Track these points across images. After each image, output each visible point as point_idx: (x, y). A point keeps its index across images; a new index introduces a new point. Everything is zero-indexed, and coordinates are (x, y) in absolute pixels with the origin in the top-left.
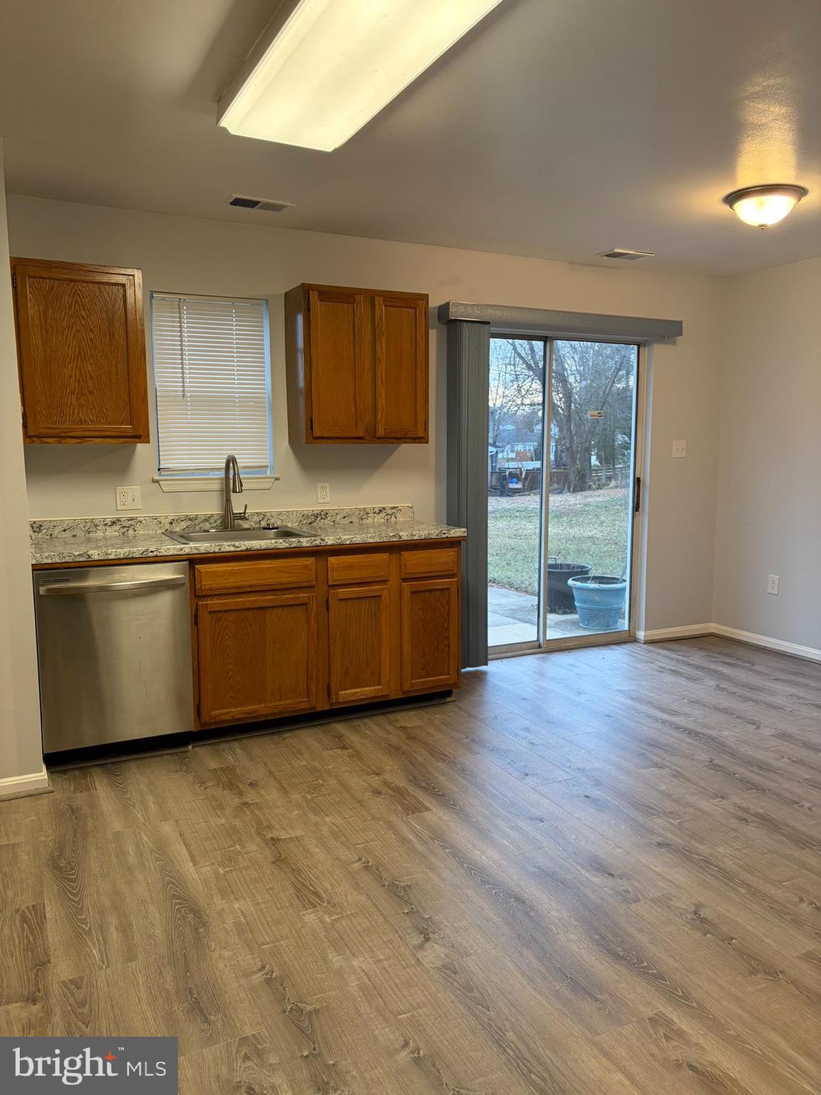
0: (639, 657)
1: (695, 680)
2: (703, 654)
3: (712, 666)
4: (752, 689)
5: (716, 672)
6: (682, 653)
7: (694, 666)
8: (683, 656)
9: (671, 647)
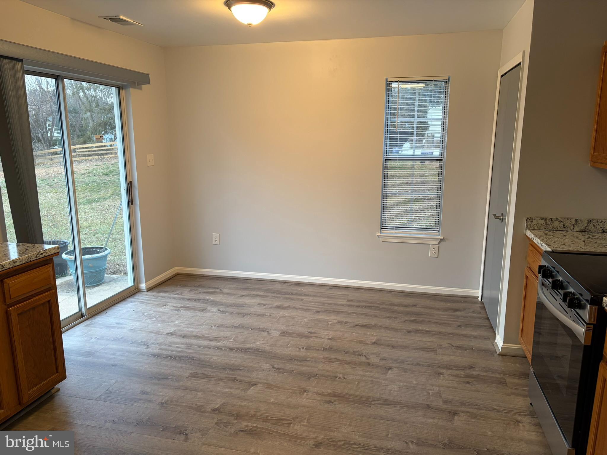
0: (155, 303)
1: (202, 310)
2: (189, 290)
3: (202, 297)
4: (237, 306)
5: (208, 300)
6: (176, 293)
7: (192, 300)
8: (177, 294)
9: (166, 290)
